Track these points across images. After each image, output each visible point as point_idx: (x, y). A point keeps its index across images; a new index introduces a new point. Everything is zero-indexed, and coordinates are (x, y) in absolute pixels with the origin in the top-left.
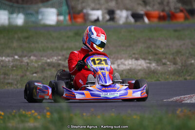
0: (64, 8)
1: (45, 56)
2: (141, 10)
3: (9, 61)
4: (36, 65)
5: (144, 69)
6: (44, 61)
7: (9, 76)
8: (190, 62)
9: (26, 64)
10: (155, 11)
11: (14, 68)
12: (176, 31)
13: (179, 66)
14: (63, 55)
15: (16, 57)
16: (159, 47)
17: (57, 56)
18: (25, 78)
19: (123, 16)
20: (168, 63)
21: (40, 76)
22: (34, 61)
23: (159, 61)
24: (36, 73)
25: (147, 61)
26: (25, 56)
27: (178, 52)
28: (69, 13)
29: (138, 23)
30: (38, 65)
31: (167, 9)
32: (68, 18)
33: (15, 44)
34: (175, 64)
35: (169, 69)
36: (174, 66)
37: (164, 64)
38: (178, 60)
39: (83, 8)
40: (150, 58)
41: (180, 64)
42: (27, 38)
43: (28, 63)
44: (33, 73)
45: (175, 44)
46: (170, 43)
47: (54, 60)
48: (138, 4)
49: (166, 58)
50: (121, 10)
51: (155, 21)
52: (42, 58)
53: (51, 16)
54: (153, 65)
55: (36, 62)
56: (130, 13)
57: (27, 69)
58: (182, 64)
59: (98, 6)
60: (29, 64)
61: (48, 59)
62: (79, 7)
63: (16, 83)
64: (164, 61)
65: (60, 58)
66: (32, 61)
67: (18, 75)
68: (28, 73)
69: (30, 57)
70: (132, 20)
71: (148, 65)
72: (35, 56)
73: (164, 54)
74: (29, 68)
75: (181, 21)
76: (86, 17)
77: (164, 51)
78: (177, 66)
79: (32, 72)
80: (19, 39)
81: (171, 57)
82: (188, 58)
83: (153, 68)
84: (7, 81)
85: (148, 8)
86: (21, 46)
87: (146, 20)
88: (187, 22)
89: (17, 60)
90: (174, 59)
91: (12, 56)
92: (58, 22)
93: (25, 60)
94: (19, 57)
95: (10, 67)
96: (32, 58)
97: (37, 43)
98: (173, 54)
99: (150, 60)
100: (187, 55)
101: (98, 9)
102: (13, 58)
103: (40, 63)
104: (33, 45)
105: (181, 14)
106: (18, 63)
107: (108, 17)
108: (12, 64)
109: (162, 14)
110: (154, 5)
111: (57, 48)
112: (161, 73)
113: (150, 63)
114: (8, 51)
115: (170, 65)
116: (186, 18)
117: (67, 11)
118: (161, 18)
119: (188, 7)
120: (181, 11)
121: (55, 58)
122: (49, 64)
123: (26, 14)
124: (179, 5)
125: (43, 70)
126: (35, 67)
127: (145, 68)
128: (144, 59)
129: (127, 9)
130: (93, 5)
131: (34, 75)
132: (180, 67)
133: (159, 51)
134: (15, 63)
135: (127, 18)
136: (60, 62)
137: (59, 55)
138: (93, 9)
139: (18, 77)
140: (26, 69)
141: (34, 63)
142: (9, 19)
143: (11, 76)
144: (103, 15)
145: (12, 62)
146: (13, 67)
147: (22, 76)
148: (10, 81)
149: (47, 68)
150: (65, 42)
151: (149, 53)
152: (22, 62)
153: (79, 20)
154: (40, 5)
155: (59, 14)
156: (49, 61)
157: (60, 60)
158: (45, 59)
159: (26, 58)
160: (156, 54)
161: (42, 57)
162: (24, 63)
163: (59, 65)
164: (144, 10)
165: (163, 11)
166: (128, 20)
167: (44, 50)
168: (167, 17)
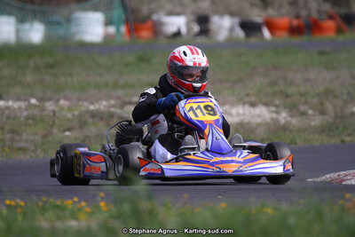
0: (118, 12)
1: (86, 100)
2: (257, 16)
3: (20, 108)
4: (69, 116)
5: (267, 123)
6: (83, 109)
7: (21, 135)
8: (349, 111)
9: (51, 114)
10: (283, 16)
11: (30, 122)
12: (322, 53)
13: (329, 118)
14: (119, 98)
15: (33, 101)
16: (292, 83)
17: (107, 100)
18: (50, 138)
19: (224, 26)
20: (310, 112)
21: (78, 135)
22: (66, 107)
23: (293, 109)
24: (69, 130)
25: (273, 109)
26: (49, 100)
27: (328, 93)
28: (127, 22)
29: (253, 40)
30: (74, 115)
31: (304, 13)
32: (123, 29)
33: (29, 78)
34: (323, 113)
35: (313, 123)
36: (321, 117)
37: (303, 114)
38: (329, 106)
39: (152, 12)
40: (277, 102)
41: (333, 115)
43: (54, 112)
44: (64, 131)
45: (322, 78)
46: (312, 75)
47: (102, 107)
48: (252, 5)
49: (306, 103)
50: (221, 14)
51: (283, 36)
52: (81, 103)
53: (93, 27)
54: (284, 117)
55: (70, 109)
56: (236, 20)
57: (54, 122)
58: (336, 113)
59: (178, 9)
60: (57, 114)
61: (92, 104)
62: (145, 10)
63: (33, 147)
64: (302, 108)
65: (112, 102)
66: (62, 109)
67: (36, 134)
68: (55, 130)
69: (58, 100)
70: (240, 33)
71: (274, 115)
72: (66, 98)
73: (302, 95)
74: (57, 121)
75: (331, 35)
76: (156, 29)
77: (302, 89)
78: (327, 117)
79: (62, 128)
80: (37, 69)
81: (315, 100)
82: (346, 102)
83: (283, 121)
84: (17, 145)
85: (271, 12)
86: (41, 82)
87: (266, 33)
88: (341, 38)
89: (35, 106)
90: (322, 104)
91: (25, 100)
92: (107, 37)
93: (50, 106)
94: (38, 100)
95: (22, 119)
96: (62, 102)
97: (70, 75)
98: (319, 95)
99: (276, 106)
100: (345, 97)
101: (179, 14)
102: (26, 103)
103: (76, 113)
104: (62, 79)
105: (330, 24)
106: (36, 112)
107: (196, 28)
108: (25, 113)
109: (295, 23)
110: (280, 7)
111: (106, 84)
112: (298, 131)
113: (277, 113)
114: (18, 90)
115: (314, 115)
116: (339, 31)
117: (123, 17)
118: (295, 31)
119: (343, 11)
120: (331, 17)
121: (104, 103)
122: (93, 115)
123: (48, 23)
124: (327, 7)
125: (83, 124)
126: (69, 120)
127: (268, 120)
128: (266, 105)
129: (232, 14)
130: (169, 6)
131: (67, 133)
132: (331, 120)
133: (292, 90)
134: (31, 112)
135: (232, 29)
136: (113, 110)
137: (112, 98)
138: (170, 14)
139: (38, 138)
140: (51, 123)
141: (64, 113)
142: (18, 31)
143: (24, 136)
144: (188, 24)
145: (26, 109)
146: (27, 118)
147: (45, 136)
148: (22, 145)
149: (90, 121)
150: (121, 73)
151: (274, 94)
152: (44, 109)
153: (145, 34)
154: (74, 6)
155: (108, 23)
156: (92, 107)
157: (113, 106)
158: (86, 104)
159: (51, 102)
160: (287, 96)
161: (79, 100)
162: (47, 113)
163: (112, 115)
164: (263, 14)
165: (298, 17)
166: (234, 35)
167: (82, 88)
168: (305, 28)
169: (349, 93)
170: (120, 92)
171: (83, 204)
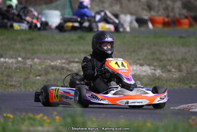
0: (68, 11)
1: (49, 59)
2: (145, 16)
3: (12, 63)
4: (39, 68)
5: (149, 76)
6: (47, 64)
7: (13, 78)
9: (30, 66)
10: (160, 16)
11: (18, 70)
12: (181, 37)
14: (67, 59)
15: (20, 59)
16: (163, 54)
17: (60, 60)
18: (29, 80)
19: (127, 20)
20: (173, 70)
21: (44, 79)
22: (37, 63)
23: (163, 68)
24: (39, 76)
25: (152, 67)
26: (28, 59)
27: (184, 59)
29: (143, 29)
30: (42, 68)
31: (171, 14)
33: (18, 46)
34: (180, 71)
35: (174, 76)
36: (179, 73)
37: (170, 71)
38: (183, 67)
40: (155, 64)
41: (185, 72)
42: (30, 40)
44: (37, 76)
45: (180, 51)
46: (175, 49)
47: (58, 63)
48: (143, 9)
49: (171, 65)
50: (125, 14)
51: (160, 26)
52: (46, 61)
53: (54, 18)
54: (158, 72)
55: (40, 64)
56: (134, 18)
57: (31, 71)
58: (187, 71)
60: (33, 67)
61: (52, 62)
63: (19, 85)
64: (169, 68)
65: (64, 61)
66: (35, 64)
67: (21, 77)
68: (31, 76)
69: (34, 59)
70: (136, 25)
71: (153, 71)
72: (38, 58)
73: (169, 60)
74: (32, 71)
75: (186, 27)
77: (169, 57)
78: (182, 73)
79: (35, 75)
80: (22, 41)
81: (176, 64)
82: (193, 65)
83: (158, 75)
84: (10, 83)
85: (153, 13)
86: (24, 48)
87: (150, 25)
88: (192, 29)
89: (20, 61)
90: (180, 66)
91: (15, 58)
93: (29, 62)
94: (22, 58)
95: (13, 69)
96: (36, 60)
97: (41, 45)
98: (178, 61)
99: (154, 66)
100: (193, 62)
102: (16, 60)
103: (43, 66)
104: (36, 47)
105: (186, 21)
106: (21, 65)
108: (15, 66)
109: (166, 20)
110: (159, 10)
111: (61, 51)
112: (166, 80)
114: (11, 53)
115: (175, 72)
116: (190, 25)
118: (166, 24)
119: (193, 14)
120: (186, 17)
121: (59, 61)
122: (53, 68)
124: (184, 12)
125: (47, 73)
126: (39, 70)
127: (150, 74)
128: (149, 65)
129: (131, 14)
130: (97, 8)
131: (38, 78)
132: (185, 75)
133: (164, 57)
134: (18, 65)
135: (131, 23)
136: (63, 65)
137: (63, 58)
139: (22, 80)
140: (29, 71)
141: (37, 66)
143: (14, 79)
145: (16, 64)
146: (16, 68)
147: (26, 79)
148: (13, 83)
149: (51, 71)
150: (69, 45)
151: (154, 59)
152: (25, 64)
154: (44, 6)
156: (52, 64)
157: (64, 63)
158: (49, 61)
159: (30, 60)
160: (161, 61)
161: (45, 59)
162: (27, 66)
163: (63, 68)
164: (149, 15)
165: (168, 16)
166: (133, 25)
167: (47, 53)
168: (172, 23)
169: (195, 60)
170: (68, 56)
171: (46, 118)
